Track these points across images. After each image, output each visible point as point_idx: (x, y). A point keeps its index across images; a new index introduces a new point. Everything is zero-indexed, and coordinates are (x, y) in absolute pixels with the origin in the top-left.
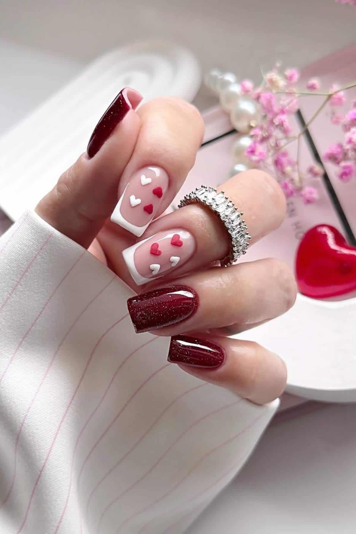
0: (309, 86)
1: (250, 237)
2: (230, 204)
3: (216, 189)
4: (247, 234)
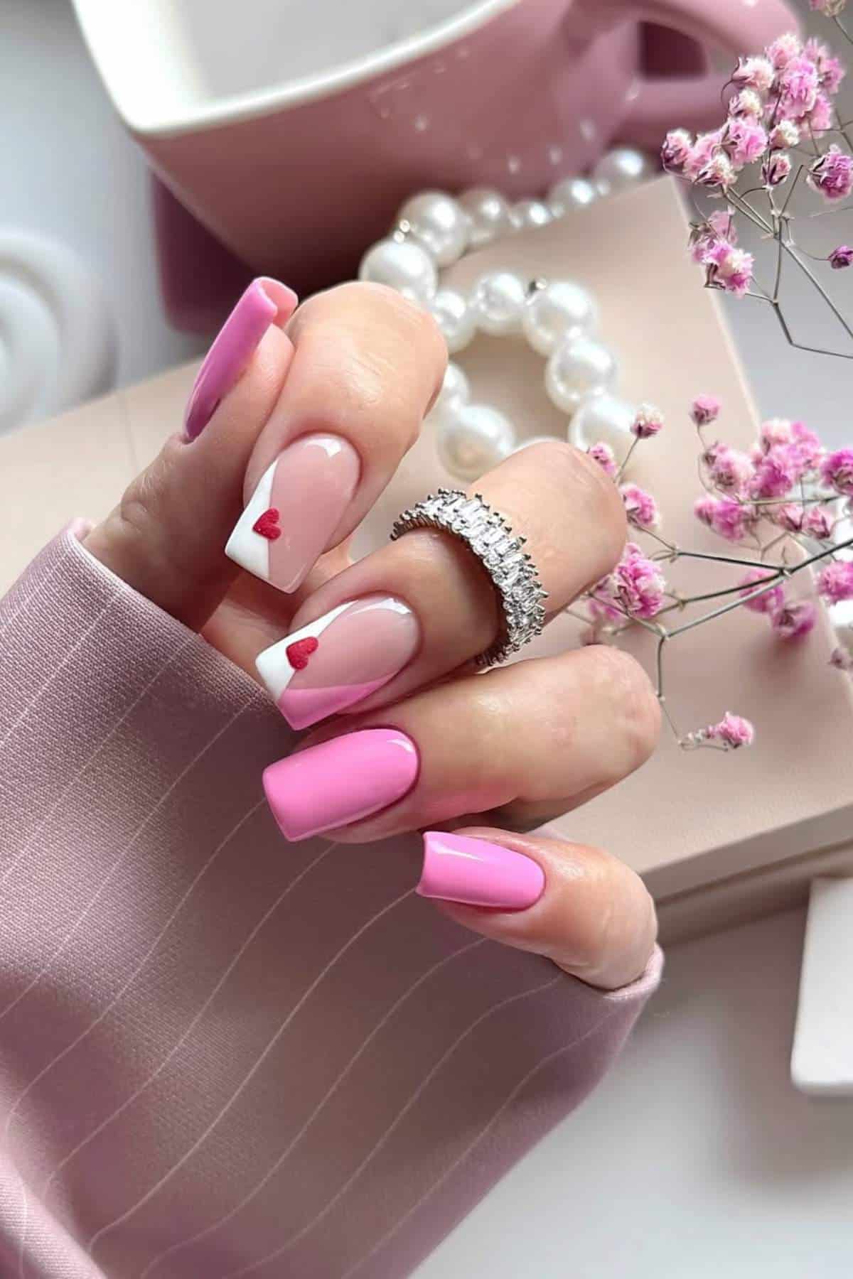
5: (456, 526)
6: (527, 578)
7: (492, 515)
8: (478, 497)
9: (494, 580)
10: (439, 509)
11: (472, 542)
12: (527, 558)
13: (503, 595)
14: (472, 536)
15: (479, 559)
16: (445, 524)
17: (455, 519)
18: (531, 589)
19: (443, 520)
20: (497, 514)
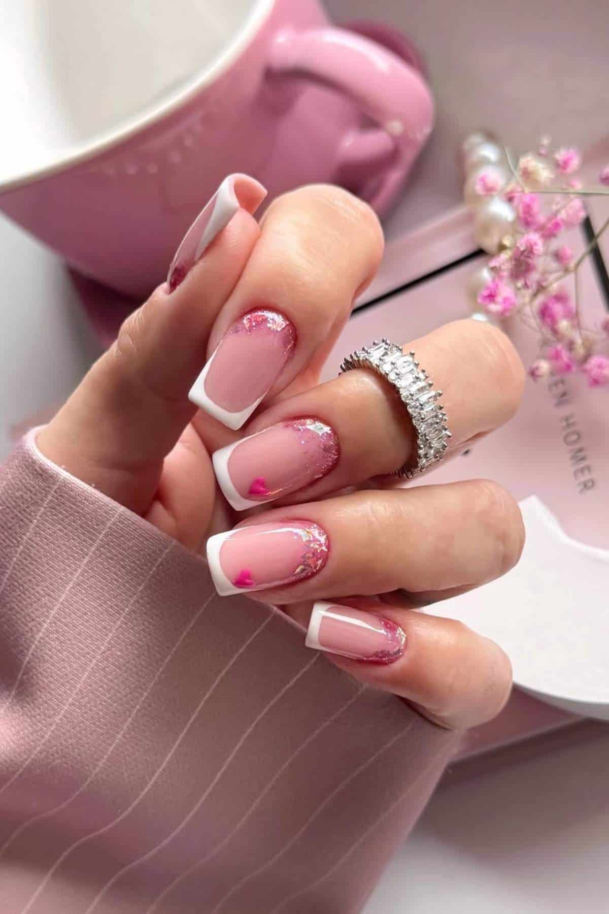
0: (603, 177)
1: (450, 434)
2: (422, 376)
3: (401, 348)
4: (446, 429)
5: (392, 377)
6: (437, 423)
7: (420, 371)
8: (412, 355)
9: (414, 422)
10: (380, 359)
11: (401, 391)
12: (441, 408)
13: (418, 434)
14: (403, 386)
15: (404, 405)
16: (383, 373)
17: (392, 371)
18: (440, 431)
19: (382, 369)
20: (423, 371)
